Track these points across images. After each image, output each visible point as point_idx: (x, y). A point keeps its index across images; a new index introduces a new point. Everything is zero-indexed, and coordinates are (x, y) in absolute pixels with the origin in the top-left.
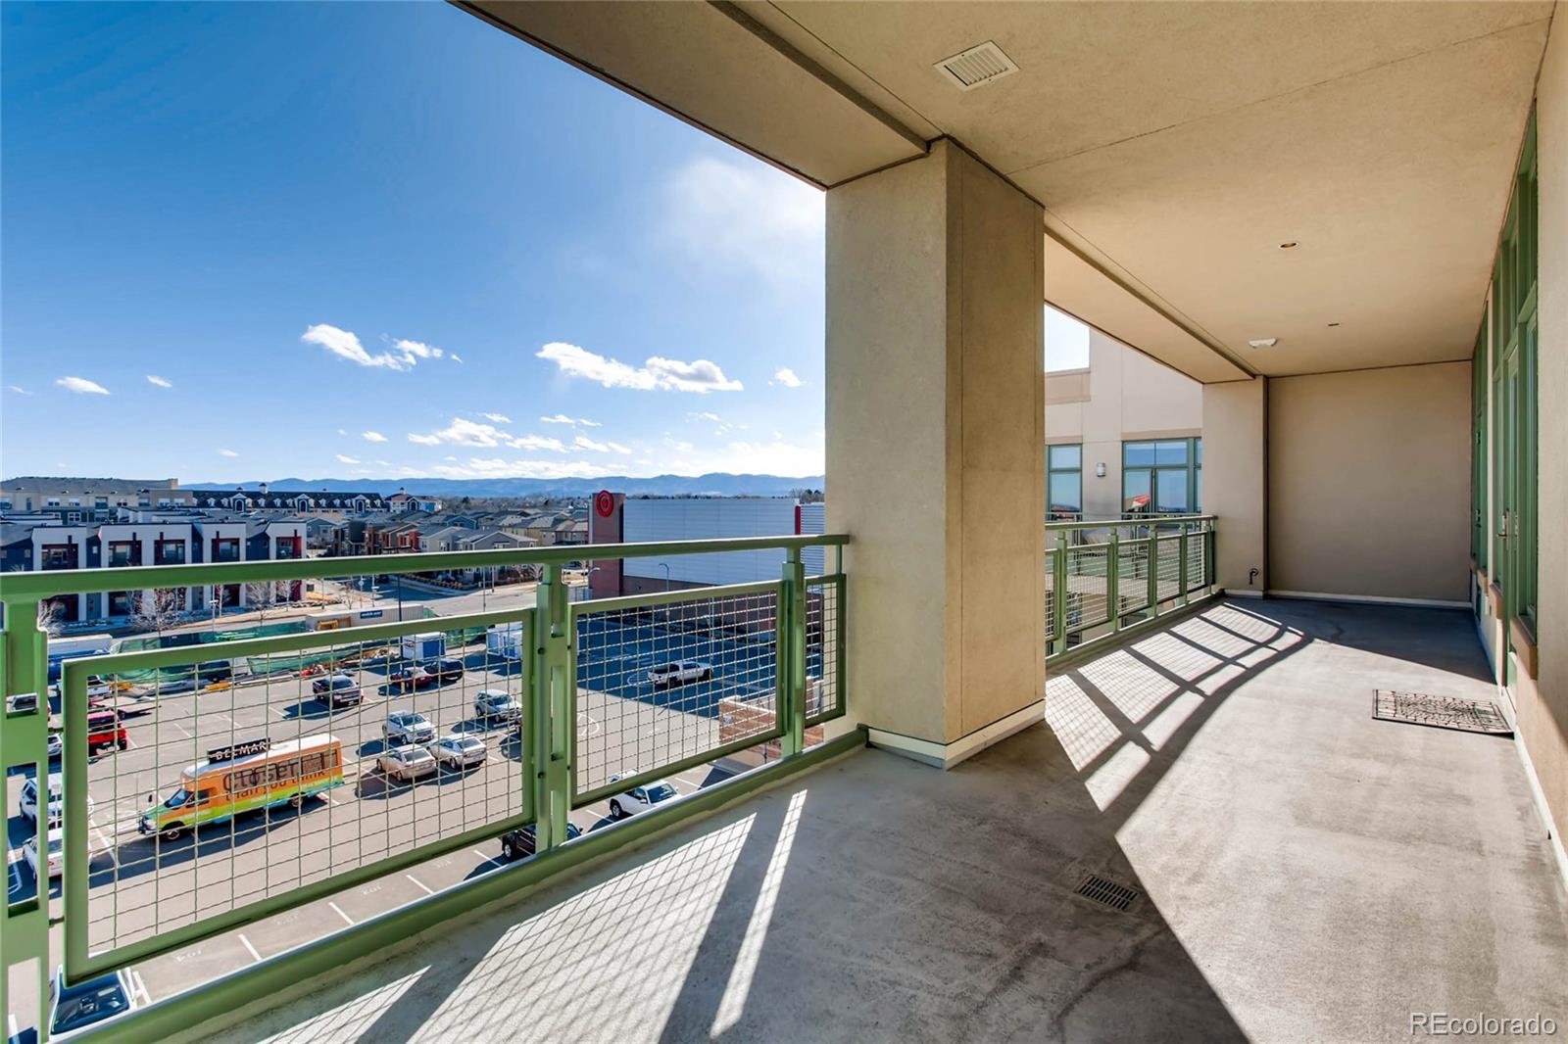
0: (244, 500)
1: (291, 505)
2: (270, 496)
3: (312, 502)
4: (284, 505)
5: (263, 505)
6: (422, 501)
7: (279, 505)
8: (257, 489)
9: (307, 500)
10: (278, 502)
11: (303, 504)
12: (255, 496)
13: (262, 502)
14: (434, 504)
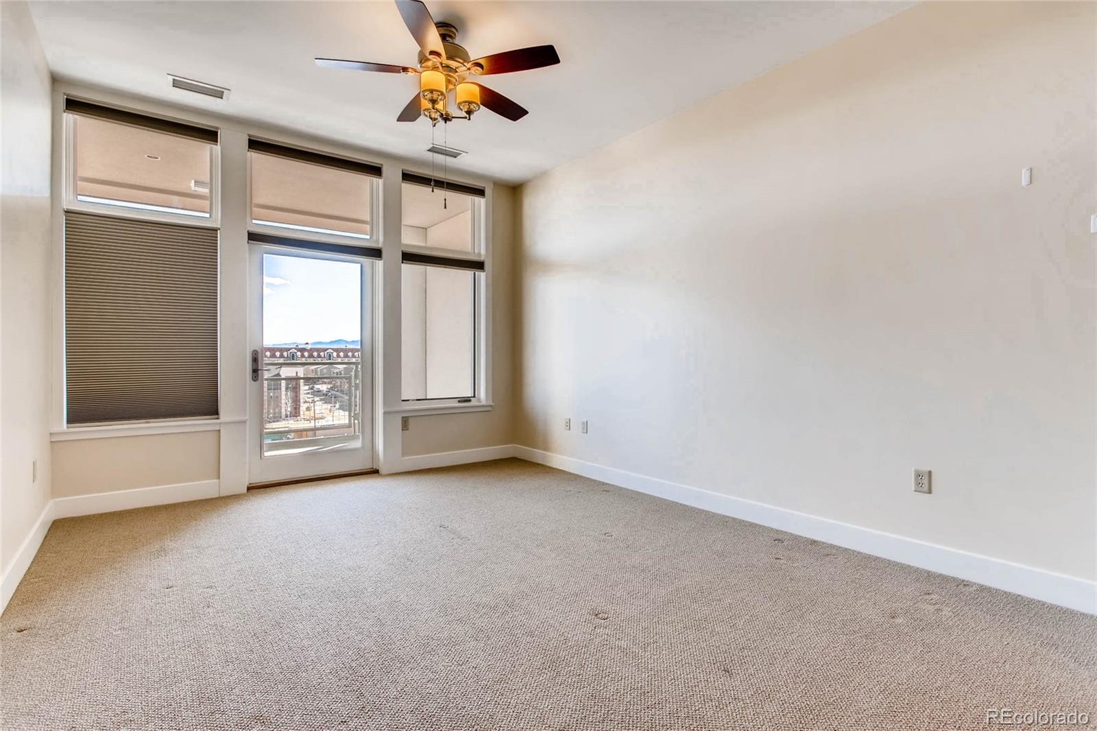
3: (335, 354)
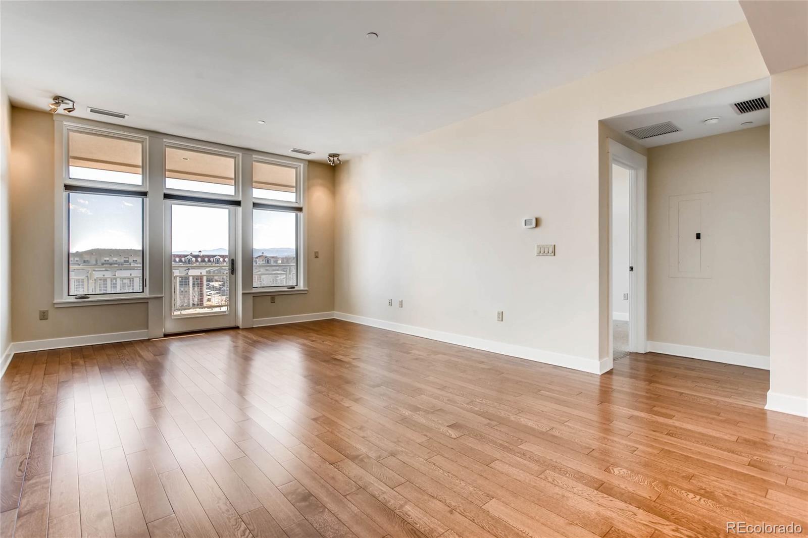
0: (191, 259)
1: (212, 261)
2: (204, 257)
4: (209, 261)
5: (200, 261)
6: (272, 259)
7: (207, 261)
8: (197, 254)
9: (219, 259)
10: (206, 259)
11: (218, 261)
12: (196, 257)
13: (199, 259)
14: (278, 260)
